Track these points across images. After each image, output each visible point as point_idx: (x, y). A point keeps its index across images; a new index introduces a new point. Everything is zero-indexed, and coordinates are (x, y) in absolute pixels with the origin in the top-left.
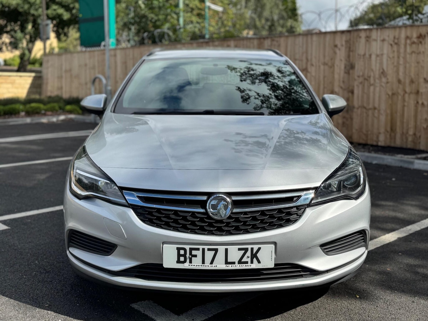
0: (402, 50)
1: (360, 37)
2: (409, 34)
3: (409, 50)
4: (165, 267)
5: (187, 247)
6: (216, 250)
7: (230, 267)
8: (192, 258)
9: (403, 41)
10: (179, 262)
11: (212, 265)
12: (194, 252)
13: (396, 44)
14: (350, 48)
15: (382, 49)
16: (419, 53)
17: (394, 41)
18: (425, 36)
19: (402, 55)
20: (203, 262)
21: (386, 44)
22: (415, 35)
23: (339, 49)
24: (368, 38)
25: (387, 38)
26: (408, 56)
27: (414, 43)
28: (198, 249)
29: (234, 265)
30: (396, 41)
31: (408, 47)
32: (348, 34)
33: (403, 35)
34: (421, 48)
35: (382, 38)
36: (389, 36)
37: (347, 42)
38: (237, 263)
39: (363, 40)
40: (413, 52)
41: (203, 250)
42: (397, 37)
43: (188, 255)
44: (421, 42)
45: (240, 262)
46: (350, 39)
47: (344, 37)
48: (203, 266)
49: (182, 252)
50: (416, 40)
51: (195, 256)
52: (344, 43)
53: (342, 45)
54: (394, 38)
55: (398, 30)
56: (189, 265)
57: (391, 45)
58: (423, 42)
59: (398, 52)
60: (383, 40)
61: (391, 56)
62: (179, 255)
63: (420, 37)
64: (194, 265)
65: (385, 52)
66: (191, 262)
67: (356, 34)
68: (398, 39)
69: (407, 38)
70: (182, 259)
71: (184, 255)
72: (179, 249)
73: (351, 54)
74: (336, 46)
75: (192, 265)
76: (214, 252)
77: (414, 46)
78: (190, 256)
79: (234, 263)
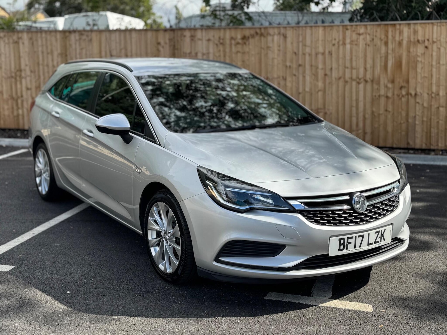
0: (228, 50)
1: (185, 36)
2: (233, 35)
3: (234, 49)
4: (330, 256)
5: (345, 237)
6: (363, 236)
7: (370, 247)
8: (349, 245)
9: (228, 42)
10: (340, 250)
11: (360, 248)
12: (350, 241)
13: (221, 44)
14: (174, 46)
15: (208, 48)
16: (244, 53)
17: (219, 41)
18: (248, 38)
19: (228, 54)
20: (355, 247)
21: (211, 44)
22: (239, 36)
23: (163, 47)
24: (193, 37)
25: (212, 38)
26: (234, 55)
27: (238, 43)
28: (352, 238)
29: (372, 245)
30: (221, 41)
31: (233, 47)
32: (172, 33)
33: (228, 36)
34: (246, 49)
35: (207, 38)
36: (214, 36)
37: (170, 40)
38: (373, 243)
39: (188, 39)
40: (238, 52)
41: (356, 237)
42: (222, 37)
44: (245, 43)
45: (375, 242)
46: (174, 38)
47: (168, 35)
48: (355, 250)
49: (342, 242)
50: (240, 41)
51: (350, 243)
52: (167, 41)
53: (166, 43)
54: (220, 38)
55: (222, 31)
56: (347, 251)
57: (217, 45)
58: (247, 43)
59: (224, 51)
60: (209, 40)
61: (217, 55)
62: (340, 244)
63: (244, 38)
64: (350, 251)
65: (211, 50)
66: (347, 249)
67: (179, 33)
68: (223, 39)
69: (232, 38)
70: (342, 247)
71: (343, 244)
72: (340, 240)
73: (176, 51)
74: (159, 44)
75: (348, 251)
76: (362, 238)
77: (239, 46)
78: (347, 244)
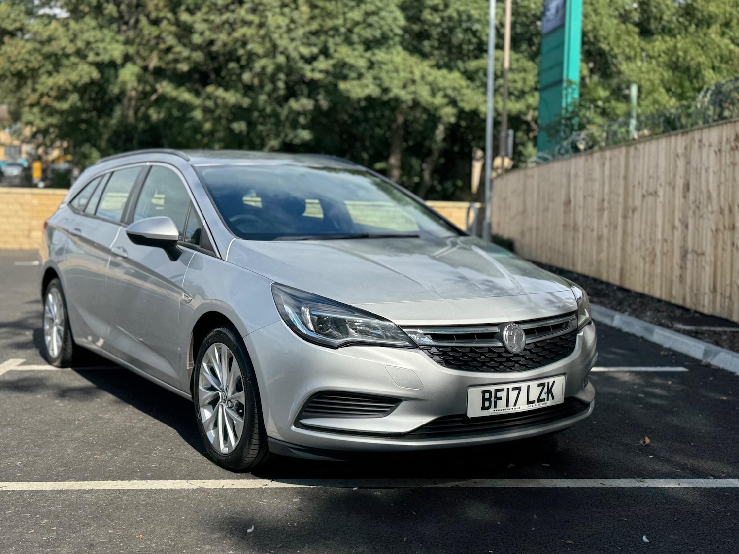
4: (469, 417)
5: (492, 388)
6: (519, 389)
7: (531, 407)
8: (497, 401)
10: (484, 408)
11: (515, 407)
12: (499, 394)
20: (507, 406)
28: (503, 390)
29: (534, 404)
38: (536, 401)
41: (508, 389)
43: (493, 399)
45: (539, 400)
48: (507, 410)
49: (487, 395)
51: (500, 398)
56: (494, 411)
60: (710, 145)
62: (484, 400)
64: (498, 410)
66: (495, 407)
69: (727, 140)
70: (487, 404)
71: (489, 400)
72: (484, 392)
73: (688, 167)
75: (496, 411)
76: (518, 391)
78: (495, 400)
79: (533, 402)
